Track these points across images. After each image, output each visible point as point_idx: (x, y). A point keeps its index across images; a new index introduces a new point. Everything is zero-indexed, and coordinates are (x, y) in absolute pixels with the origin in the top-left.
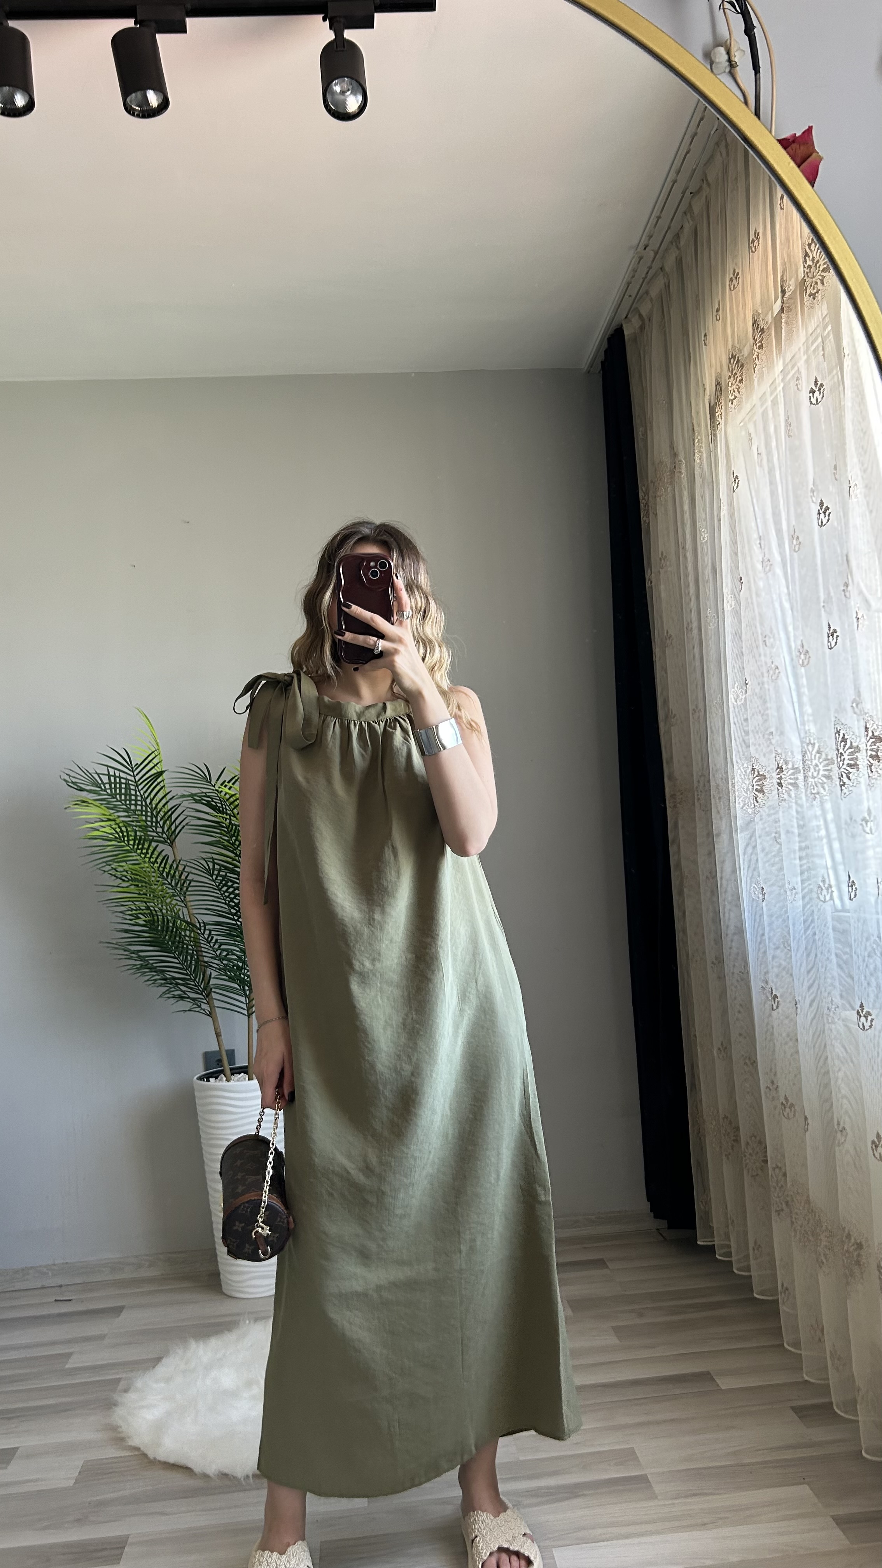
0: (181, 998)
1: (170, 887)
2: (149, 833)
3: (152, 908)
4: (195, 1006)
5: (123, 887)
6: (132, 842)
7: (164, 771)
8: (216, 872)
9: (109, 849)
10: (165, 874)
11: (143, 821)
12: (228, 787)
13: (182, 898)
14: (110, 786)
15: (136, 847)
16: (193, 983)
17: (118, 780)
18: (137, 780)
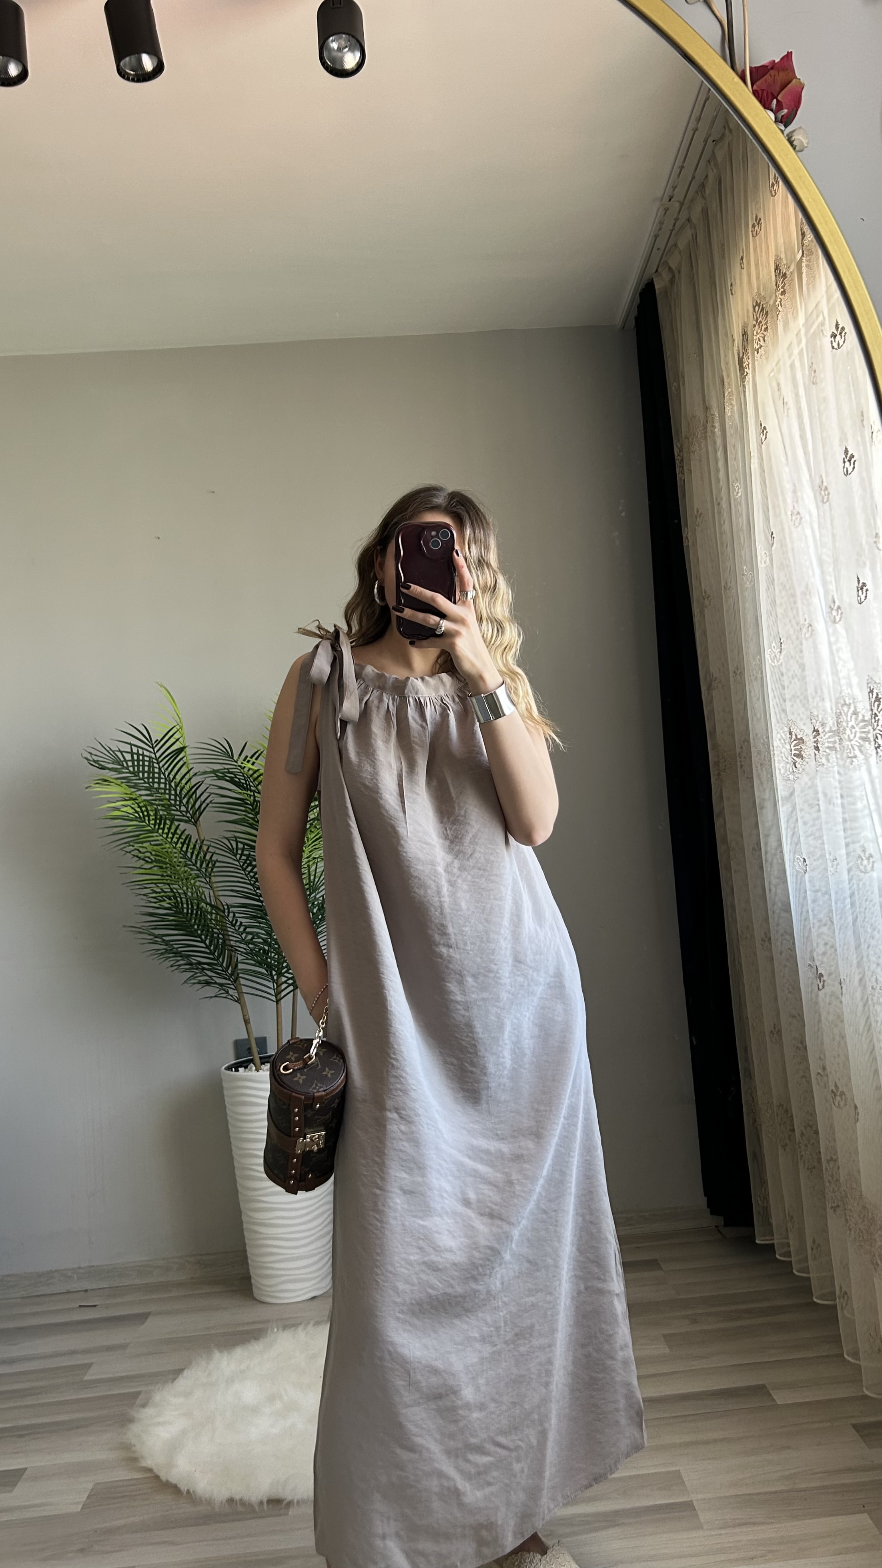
0: (208, 983)
1: (195, 868)
2: (173, 812)
3: (175, 891)
4: (222, 991)
5: (146, 869)
6: (152, 822)
7: (184, 748)
8: (240, 852)
9: (129, 829)
10: (189, 855)
11: (166, 799)
12: (251, 762)
13: (208, 879)
14: (133, 763)
15: (157, 827)
16: (220, 968)
17: (141, 758)
18: (158, 757)
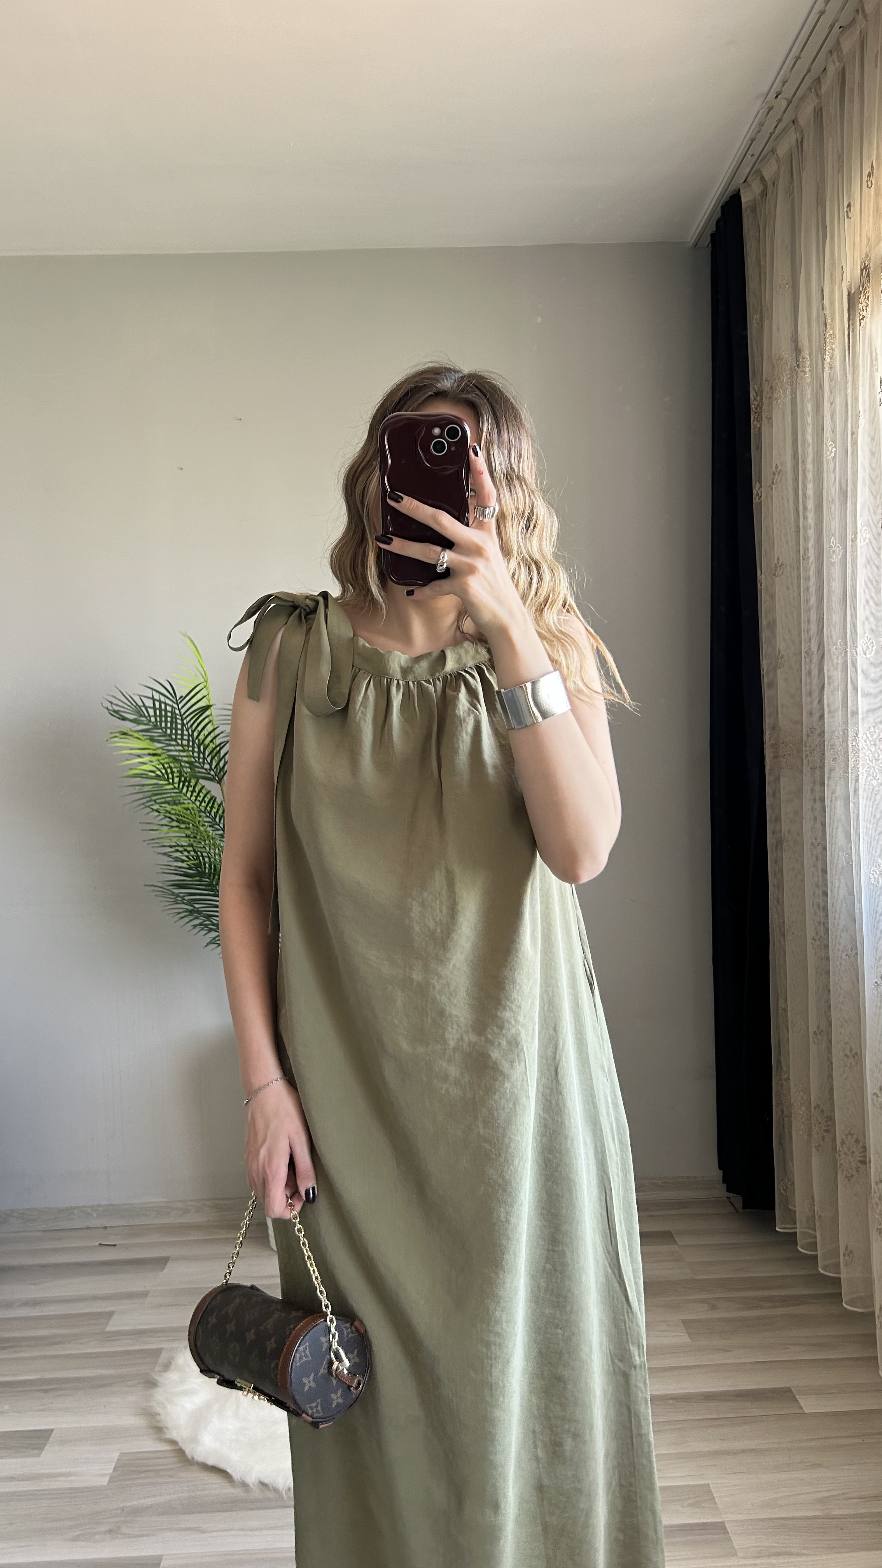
3: (198, 851)
6: (176, 780)
7: (212, 706)
10: (212, 814)
15: (181, 784)
17: (163, 713)
18: (182, 713)
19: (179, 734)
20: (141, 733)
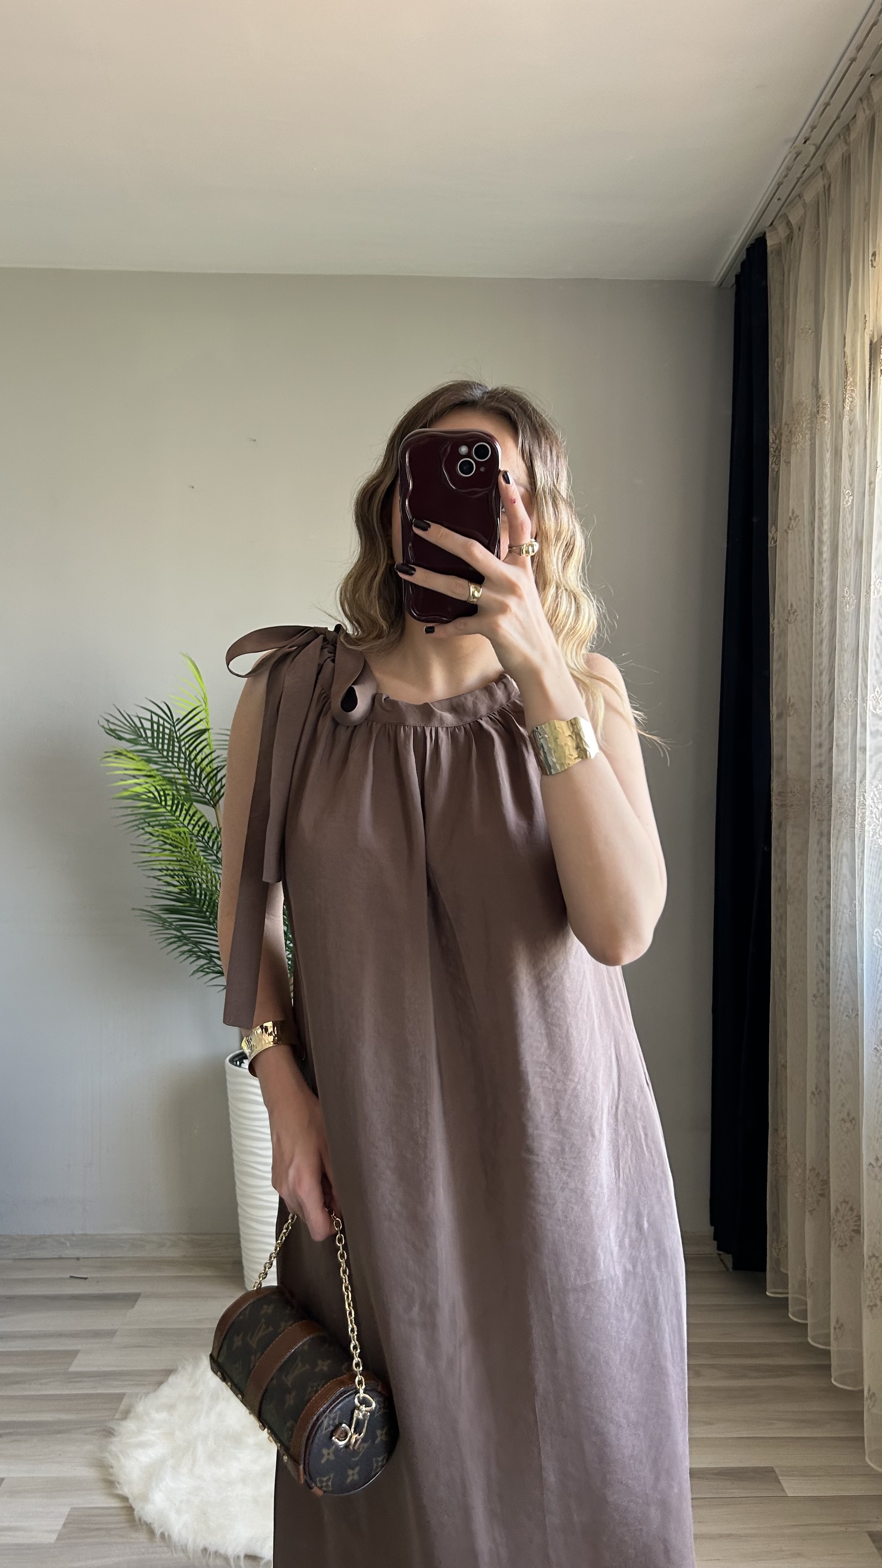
0: (216, 974)
1: (212, 853)
6: (169, 803)
7: (208, 730)
10: (206, 838)
14: (152, 734)
15: (174, 808)
17: (161, 735)
18: (179, 735)
19: (176, 757)
20: (135, 754)
